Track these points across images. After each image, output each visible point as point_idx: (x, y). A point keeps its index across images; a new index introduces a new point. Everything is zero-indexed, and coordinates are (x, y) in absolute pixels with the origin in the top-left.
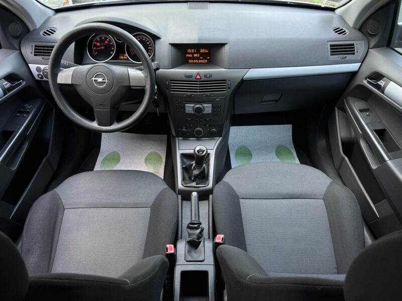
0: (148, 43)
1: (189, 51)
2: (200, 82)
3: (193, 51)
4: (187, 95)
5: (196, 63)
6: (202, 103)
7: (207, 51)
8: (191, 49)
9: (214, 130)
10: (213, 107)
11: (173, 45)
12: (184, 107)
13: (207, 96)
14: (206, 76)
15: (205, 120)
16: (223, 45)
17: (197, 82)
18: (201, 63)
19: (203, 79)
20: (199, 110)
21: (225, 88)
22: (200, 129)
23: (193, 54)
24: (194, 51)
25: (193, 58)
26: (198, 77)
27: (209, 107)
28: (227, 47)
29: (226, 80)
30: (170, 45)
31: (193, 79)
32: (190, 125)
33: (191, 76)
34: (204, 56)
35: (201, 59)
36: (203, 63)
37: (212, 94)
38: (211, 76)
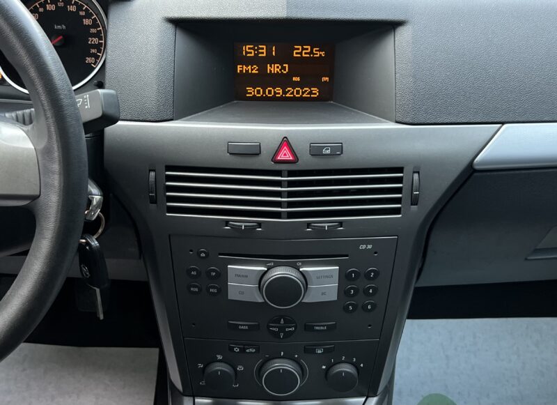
0: (87, 22)
1: (249, 51)
2: (291, 173)
3: (263, 51)
4: (236, 229)
5: (274, 99)
6: (299, 262)
7: (318, 53)
8: (256, 42)
9: (346, 368)
10: (345, 277)
11: (182, 25)
12: (222, 276)
13: (320, 232)
14: (316, 151)
15: (309, 328)
16: (390, 26)
17: (278, 173)
18: (294, 99)
19: (306, 161)
20: (284, 291)
21: (398, 201)
22: (288, 366)
23: (262, 62)
24: (269, 51)
25: (265, 79)
26: (285, 155)
27: (327, 276)
28: (403, 35)
29: (400, 170)
30: (170, 27)
31: (264, 161)
32: (243, 351)
33: (255, 152)
34: (308, 71)
35: (295, 85)
36: (302, 99)
37: (341, 224)
38: (338, 150)
